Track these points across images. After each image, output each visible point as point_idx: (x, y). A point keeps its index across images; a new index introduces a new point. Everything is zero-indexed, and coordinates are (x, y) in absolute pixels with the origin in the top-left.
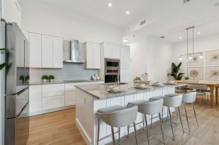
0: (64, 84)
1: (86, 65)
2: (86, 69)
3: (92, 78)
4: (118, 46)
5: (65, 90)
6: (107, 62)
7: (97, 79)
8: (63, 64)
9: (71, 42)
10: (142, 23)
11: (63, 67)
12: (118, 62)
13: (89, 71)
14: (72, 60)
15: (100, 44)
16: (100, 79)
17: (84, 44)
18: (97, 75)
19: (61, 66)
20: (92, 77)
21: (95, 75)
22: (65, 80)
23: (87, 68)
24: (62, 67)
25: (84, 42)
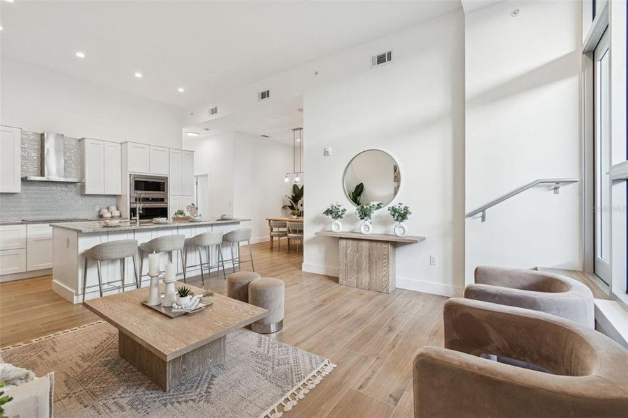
0: (25, 225)
1: (83, 187)
2: (83, 195)
3: (101, 214)
4: (165, 149)
5: (27, 238)
6: (137, 183)
7: (112, 217)
8: (22, 185)
9: (42, 135)
10: (214, 111)
11: (22, 190)
12: (164, 183)
13: (93, 199)
14: (48, 175)
15: (121, 144)
16: (120, 216)
17: (80, 140)
18: (113, 208)
19: (17, 187)
20: (100, 211)
21: (108, 208)
22: (24, 218)
23: (87, 193)
24: (20, 192)
25: (79, 138)
